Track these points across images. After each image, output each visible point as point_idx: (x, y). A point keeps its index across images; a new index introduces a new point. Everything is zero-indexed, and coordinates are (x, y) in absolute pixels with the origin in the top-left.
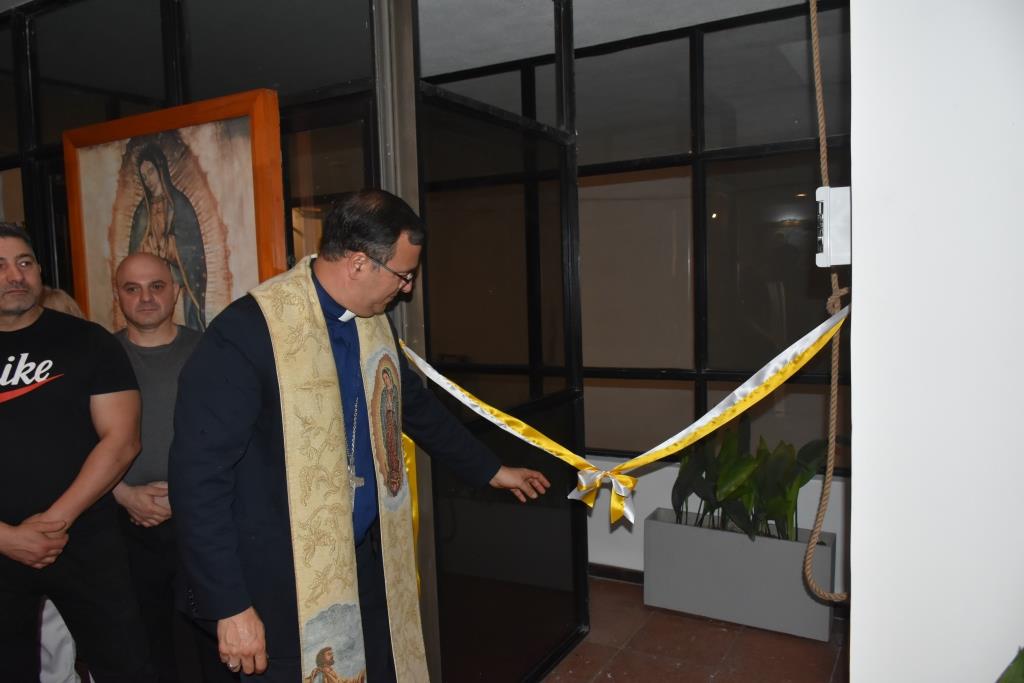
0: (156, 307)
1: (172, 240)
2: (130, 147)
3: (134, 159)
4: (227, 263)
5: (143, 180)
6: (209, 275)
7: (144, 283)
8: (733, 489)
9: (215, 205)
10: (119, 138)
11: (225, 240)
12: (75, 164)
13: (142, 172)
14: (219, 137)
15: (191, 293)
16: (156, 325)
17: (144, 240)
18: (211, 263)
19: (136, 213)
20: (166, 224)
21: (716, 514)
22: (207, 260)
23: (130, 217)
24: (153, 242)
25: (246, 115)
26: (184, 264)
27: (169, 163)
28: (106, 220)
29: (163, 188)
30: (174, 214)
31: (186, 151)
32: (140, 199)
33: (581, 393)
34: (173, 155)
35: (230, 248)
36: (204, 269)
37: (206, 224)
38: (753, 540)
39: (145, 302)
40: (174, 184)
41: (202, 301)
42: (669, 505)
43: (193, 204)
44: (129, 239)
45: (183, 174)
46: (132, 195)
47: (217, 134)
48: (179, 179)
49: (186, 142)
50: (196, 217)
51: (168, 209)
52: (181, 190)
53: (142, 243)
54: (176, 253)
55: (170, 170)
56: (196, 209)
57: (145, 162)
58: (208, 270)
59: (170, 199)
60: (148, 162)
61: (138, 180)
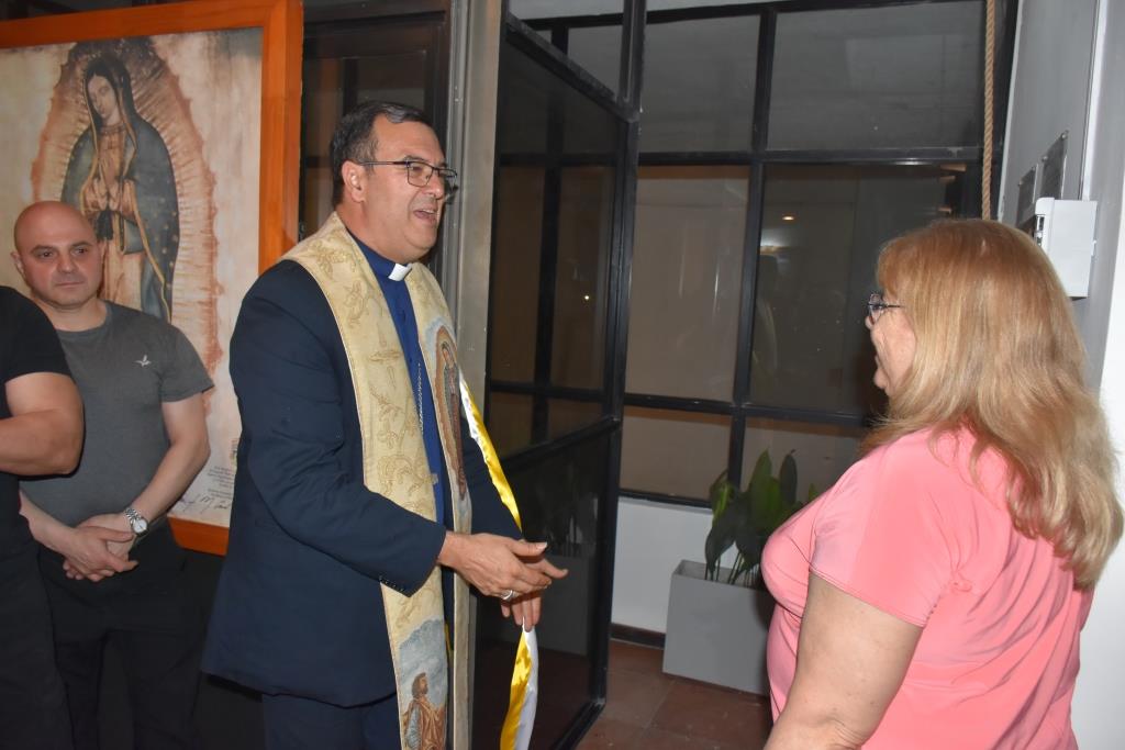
0: (82, 281)
1: (129, 187)
2: (74, 55)
3: (79, 71)
4: (211, 224)
5: (90, 103)
6: (181, 239)
7: (62, 246)
9: (199, 144)
10: (59, 41)
11: (210, 193)
13: (91, 91)
14: (212, 53)
17: (86, 183)
18: (186, 222)
19: (77, 147)
20: (122, 164)
21: (753, 571)
22: (181, 219)
23: (68, 150)
24: (100, 188)
25: (260, 26)
26: (146, 220)
27: (133, 82)
28: (30, 151)
29: (120, 113)
30: (135, 153)
31: (161, 68)
32: (85, 127)
33: (620, 424)
34: (139, 72)
35: (217, 205)
36: (176, 231)
37: (183, 170)
39: (66, 273)
40: (138, 111)
41: (169, 275)
43: (165, 141)
44: (62, 181)
45: (153, 99)
46: (73, 120)
47: (209, 48)
48: (146, 104)
49: (161, 55)
50: (169, 158)
51: (126, 145)
52: (148, 121)
53: (83, 188)
54: (135, 206)
55: (133, 92)
56: (169, 148)
57: (95, 77)
58: (181, 233)
59: (131, 132)
60: (101, 78)
61: (83, 101)
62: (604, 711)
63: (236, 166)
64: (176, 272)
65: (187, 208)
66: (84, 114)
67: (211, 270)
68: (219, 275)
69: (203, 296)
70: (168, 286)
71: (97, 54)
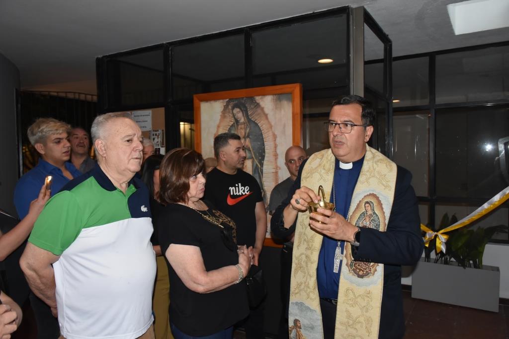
1: (248, 140)
2: (228, 102)
3: (230, 107)
4: (275, 150)
5: (234, 116)
6: (266, 154)
9: (271, 127)
10: (223, 99)
11: (275, 141)
12: (199, 108)
13: (234, 112)
14: (275, 100)
15: (256, 162)
19: (230, 129)
20: (245, 134)
22: (265, 148)
23: (227, 130)
26: (253, 149)
27: (248, 110)
29: (244, 119)
30: (250, 130)
31: (258, 105)
32: (232, 123)
35: (278, 144)
36: (264, 152)
40: (250, 118)
41: (262, 165)
43: (260, 126)
45: (255, 114)
46: (228, 121)
47: (273, 99)
48: (253, 116)
49: (258, 102)
50: (261, 131)
51: (246, 128)
52: (254, 120)
54: (250, 145)
55: (249, 112)
56: (261, 128)
57: (235, 108)
58: (266, 152)
59: (248, 124)
60: (238, 109)
61: (231, 115)
63: (284, 132)
64: (264, 164)
67: (276, 163)
68: (279, 164)
69: (274, 171)
70: (262, 168)
71: (236, 102)
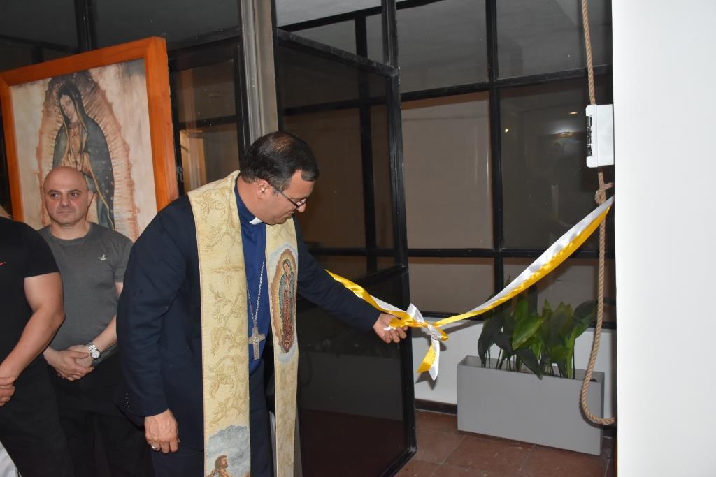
0: (73, 210)
1: (86, 157)
2: (51, 85)
3: (55, 94)
4: (130, 174)
5: (62, 110)
6: (115, 183)
7: (64, 191)
8: (525, 340)
9: (119, 128)
10: (43, 78)
11: (127, 156)
12: (9, 100)
13: (62, 104)
14: (121, 75)
15: (102, 198)
16: (73, 224)
17: (65, 156)
18: (116, 173)
19: (57, 136)
20: (81, 144)
21: (512, 359)
22: (114, 172)
23: (53, 139)
24: (72, 159)
25: (142, 57)
26: (96, 174)
27: (82, 97)
28: (34, 141)
29: (78, 115)
30: (88, 136)
31: (96, 87)
32: (60, 125)
33: (406, 269)
34: (85, 90)
35: (132, 162)
36: (112, 179)
37: (112, 144)
38: (541, 379)
39: (63, 206)
40: (87, 113)
41: (111, 203)
42: (476, 354)
43: (102, 128)
44: (52, 157)
45: (93, 105)
46: (54, 122)
47: (119, 73)
48: (90, 109)
49: (95, 80)
50: (104, 137)
51: (82, 132)
52: (92, 117)
53: (63, 159)
54: (90, 166)
55: (83, 102)
56: (104, 132)
57: (63, 96)
58: (115, 179)
59: (84, 125)
60: (66, 96)
61: (58, 110)
62: (416, 455)
63: (139, 139)
64: (114, 203)
65: (116, 165)
66: (59, 117)
67: (132, 199)
68: (137, 202)
69: (129, 215)
70: (111, 211)
71: (63, 83)
